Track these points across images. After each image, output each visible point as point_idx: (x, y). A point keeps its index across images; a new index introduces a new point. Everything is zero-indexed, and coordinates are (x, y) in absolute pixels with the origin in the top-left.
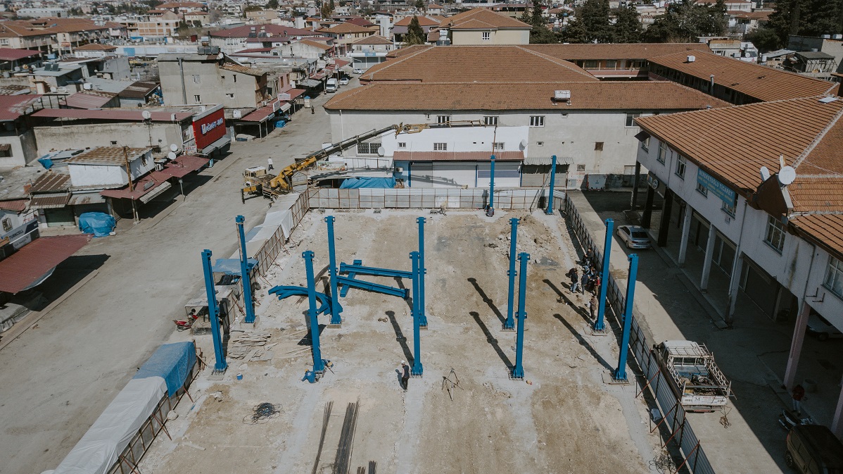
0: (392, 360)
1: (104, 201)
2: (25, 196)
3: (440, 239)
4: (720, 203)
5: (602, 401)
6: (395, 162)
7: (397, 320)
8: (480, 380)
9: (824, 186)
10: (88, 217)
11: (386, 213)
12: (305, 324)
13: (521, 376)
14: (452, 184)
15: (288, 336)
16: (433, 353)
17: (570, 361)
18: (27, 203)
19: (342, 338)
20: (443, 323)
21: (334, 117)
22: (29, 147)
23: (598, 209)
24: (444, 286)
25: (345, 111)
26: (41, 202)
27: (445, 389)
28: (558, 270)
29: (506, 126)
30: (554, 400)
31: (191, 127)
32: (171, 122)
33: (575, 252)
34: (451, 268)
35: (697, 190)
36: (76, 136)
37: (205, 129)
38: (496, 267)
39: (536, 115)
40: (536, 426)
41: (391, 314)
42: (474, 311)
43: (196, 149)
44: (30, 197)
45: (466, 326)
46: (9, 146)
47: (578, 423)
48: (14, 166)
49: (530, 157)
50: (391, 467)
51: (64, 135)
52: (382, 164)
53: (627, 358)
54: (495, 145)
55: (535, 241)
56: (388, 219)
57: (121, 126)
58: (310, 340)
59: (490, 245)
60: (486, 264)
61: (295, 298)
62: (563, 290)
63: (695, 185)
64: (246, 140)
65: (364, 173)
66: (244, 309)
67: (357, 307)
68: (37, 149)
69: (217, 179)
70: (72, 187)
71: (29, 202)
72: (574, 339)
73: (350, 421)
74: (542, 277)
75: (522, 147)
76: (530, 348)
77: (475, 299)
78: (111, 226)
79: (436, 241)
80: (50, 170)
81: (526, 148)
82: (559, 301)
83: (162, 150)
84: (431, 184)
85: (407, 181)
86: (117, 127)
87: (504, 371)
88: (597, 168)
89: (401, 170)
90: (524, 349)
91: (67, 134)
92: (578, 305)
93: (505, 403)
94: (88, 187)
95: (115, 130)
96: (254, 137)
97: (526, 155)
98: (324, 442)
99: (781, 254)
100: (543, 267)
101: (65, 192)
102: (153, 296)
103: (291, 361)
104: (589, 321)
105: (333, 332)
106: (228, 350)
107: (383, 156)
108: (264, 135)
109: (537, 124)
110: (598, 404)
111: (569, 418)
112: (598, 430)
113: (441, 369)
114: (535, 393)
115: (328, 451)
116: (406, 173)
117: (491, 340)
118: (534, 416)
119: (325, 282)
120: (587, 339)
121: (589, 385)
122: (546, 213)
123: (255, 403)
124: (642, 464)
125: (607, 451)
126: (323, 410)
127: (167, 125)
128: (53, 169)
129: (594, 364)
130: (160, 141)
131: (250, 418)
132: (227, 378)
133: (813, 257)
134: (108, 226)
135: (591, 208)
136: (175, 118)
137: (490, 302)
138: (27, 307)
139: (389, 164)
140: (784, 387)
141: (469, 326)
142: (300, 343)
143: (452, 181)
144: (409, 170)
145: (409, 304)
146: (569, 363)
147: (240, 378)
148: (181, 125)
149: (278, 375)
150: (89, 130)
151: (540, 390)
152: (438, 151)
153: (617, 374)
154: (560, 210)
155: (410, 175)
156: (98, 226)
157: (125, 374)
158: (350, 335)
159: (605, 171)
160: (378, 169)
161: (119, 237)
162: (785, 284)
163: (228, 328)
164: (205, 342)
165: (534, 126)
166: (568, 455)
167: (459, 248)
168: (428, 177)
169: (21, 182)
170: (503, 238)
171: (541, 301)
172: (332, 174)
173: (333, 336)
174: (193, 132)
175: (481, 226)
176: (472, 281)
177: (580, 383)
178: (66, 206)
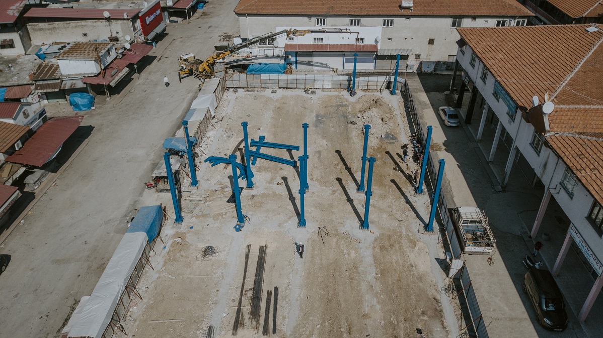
0: (287, 215)
1: (85, 86)
2: (31, 82)
3: (317, 116)
4: (506, 109)
5: (417, 246)
6: (286, 52)
7: (289, 183)
8: (342, 230)
9: (572, 113)
10: (76, 96)
11: (280, 92)
12: (230, 186)
13: (368, 227)
14: (327, 67)
15: (219, 196)
16: (312, 209)
17: (398, 216)
18: (33, 87)
19: (255, 198)
20: (319, 187)
21: (242, 19)
22: (26, 39)
23: (427, 90)
24: (319, 157)
25: (250, 15)
26: (42, 87)
27: (320, 236)
28: (396, 143)
29: (365, 26)
30: (387, 244)
31: (138, 21)
32: (124, 19)
33: (408, 129)
34: (324, 142)
35: (493, 94)
36: (58, 31)
37: (148, 20)
38: (355, 141)
39: (388, 18)
40: (375, 263)
41: (285, 179)
42: (339, 177)
43: (143, 38)
44: (34, 83)
45: (333, 189)
46: (12, 41)
47: (400, 262)
48: (17, 54)
49: (382, 48)
50: (287, 291)
51: (49, 29)
52: (276, 53)
53: (436, 214)
54: (357, 39)
55: (382, 120)
56: (282, 98)
57: (89, 23)
58: (234, 199)
59: (351, 122)
60: (348, 138)
61: (222, 165)
62: (398, 160)
63: (492, 91)
64: (177, 22)
65: (264, 60)
66: (190, 173)
67: (263, 173)
68: (31, 40)
69: (160, 59)
70: (61, 75)
71: (34, 86)
72: (403, 199)
73: (261, 259)
74: (385, 149)
75: (376, 41)
76: (374, 206)
77: (340, 168)
78: (91, 103)
79: (315, 119)
80: (44, 61)
81: (380, 42)
82: (395, 169)
83: (119, 39)
84: (311, 67)
85: (295, 65)
86: (86, 23)
87: (357, 223)
88: (429, 57)
89: (290, 57)
90: (370, 207)
91: (50, 29)
92: (407, 172)
93: (356, 246)
94: (73, 75)
95: (85, 26)
96: (182, 19)
97: (379, 47)
98: (247, 273)
99: (539, 155)
100: (386, 141)
101: (58, 79)
102: (128, 161)
103: (223, 215)
104: (413, 186)
105: (248, 193)
106: (182, 206)
107: (277, 47)
108: (190, 17)
109: (388, 25)
110: (414, 248)
111: (396, 258)
112: (412, 266)
113: (317, 221)
114: (376, 240)
115: (249, 279)
116: (293, 59)
117: (350, 200)
118: (374, 257)
119: (241, 152)
120: (411, 199)
121: (410, 234)
122: (391, 93)
123: (202, 246)
124: (436, 290)
125: (417, 281)
126: (245, 250)
127: (122, 21)
128: (46, 60)
129: (414, 218)
130: (117, 33)
131: (200, 256)
132: (183, 227)
133: (557, 164)
134: (90, 102)
135: (422, 89)
136: (127, 16)
137: (349, 169)
138: (47, 171)
139: (282, 53)
140: (530, 237)
141: (335, 189)
142: (228, 202)
143: (326, 65)
144: (296, 57)
145: (297, 171)
146: (398, 217)
147: (192, 228)
148: (131, 21)
149: (215, 226)
150: (66, 26)
151: (378, 238)
152: (317, 43)
153: (428, 227)
154: (401, 91)
155: (296, 60)
156: (83, 103)
157: (118, 222)
158: (259, 195)
159: (434, 59)
160: (274, 57)
161: (98, 111)
162: (539, 175)
163: (180, 188)
164: (166, 199)
165: (386, 26)
166: (393, 283)
167: (331, 125)
168: (309, 62)
169: (25, 69)
170: (360, 117)
171: (384, 169)
172: (241, 60)
173: (248, 196)
174: (140, 24)
175: (346, 105)
176: (338, 152)
177: (404, 233)
178: (60, 90)
